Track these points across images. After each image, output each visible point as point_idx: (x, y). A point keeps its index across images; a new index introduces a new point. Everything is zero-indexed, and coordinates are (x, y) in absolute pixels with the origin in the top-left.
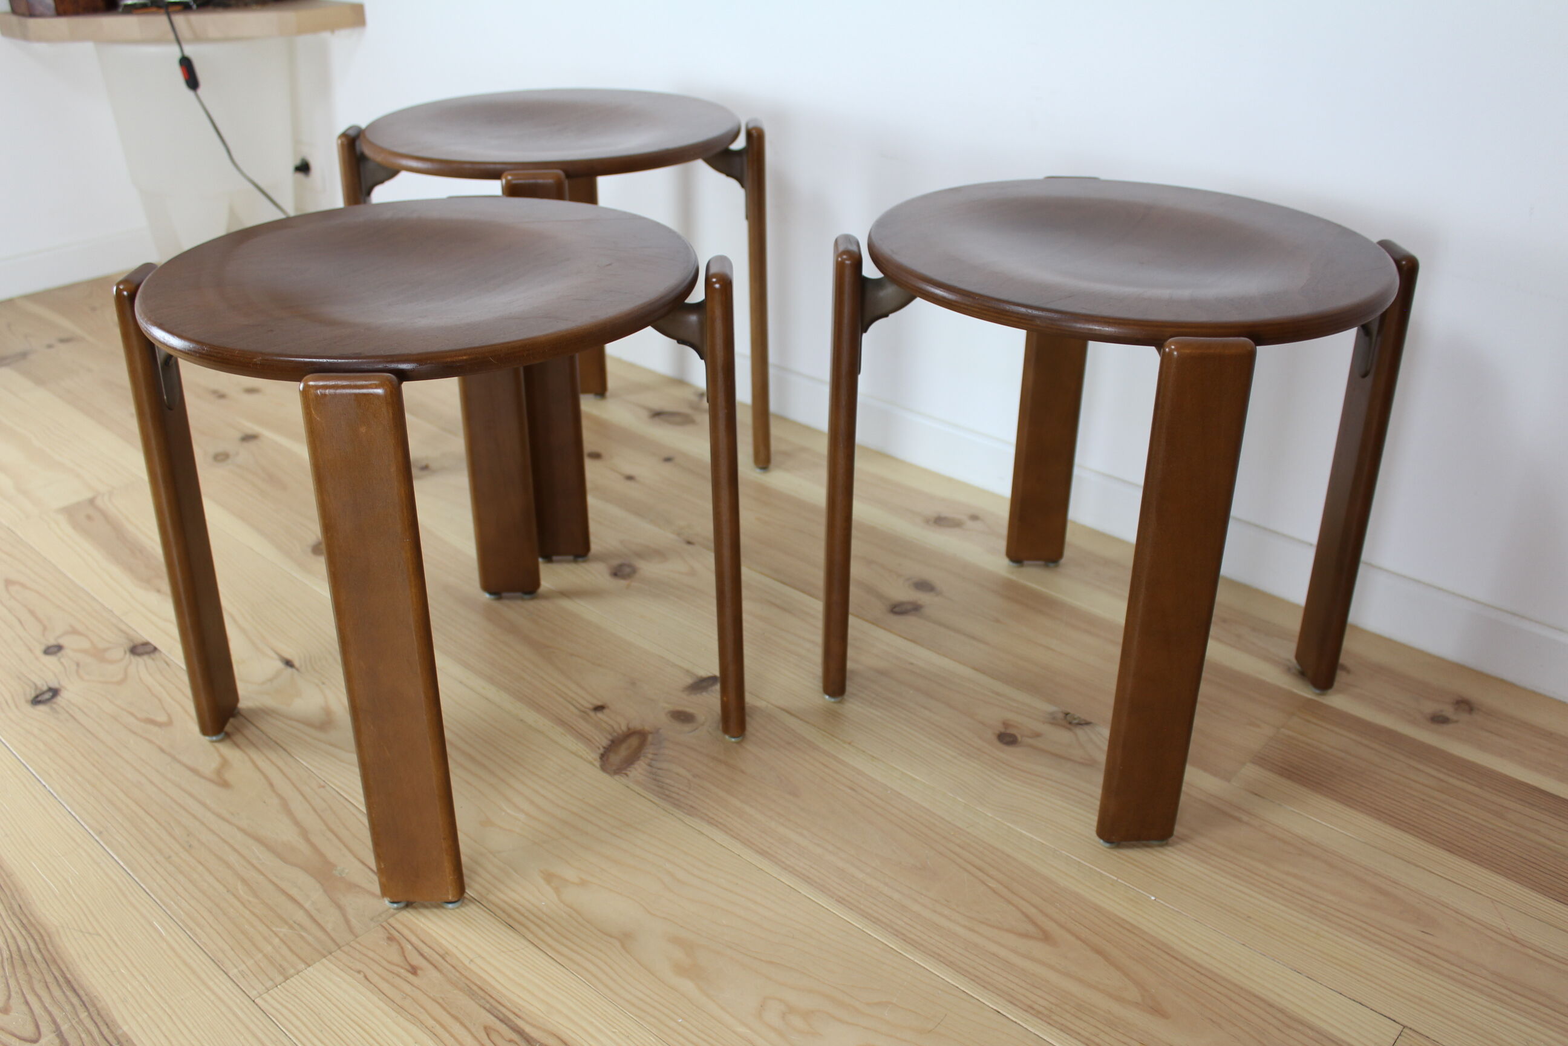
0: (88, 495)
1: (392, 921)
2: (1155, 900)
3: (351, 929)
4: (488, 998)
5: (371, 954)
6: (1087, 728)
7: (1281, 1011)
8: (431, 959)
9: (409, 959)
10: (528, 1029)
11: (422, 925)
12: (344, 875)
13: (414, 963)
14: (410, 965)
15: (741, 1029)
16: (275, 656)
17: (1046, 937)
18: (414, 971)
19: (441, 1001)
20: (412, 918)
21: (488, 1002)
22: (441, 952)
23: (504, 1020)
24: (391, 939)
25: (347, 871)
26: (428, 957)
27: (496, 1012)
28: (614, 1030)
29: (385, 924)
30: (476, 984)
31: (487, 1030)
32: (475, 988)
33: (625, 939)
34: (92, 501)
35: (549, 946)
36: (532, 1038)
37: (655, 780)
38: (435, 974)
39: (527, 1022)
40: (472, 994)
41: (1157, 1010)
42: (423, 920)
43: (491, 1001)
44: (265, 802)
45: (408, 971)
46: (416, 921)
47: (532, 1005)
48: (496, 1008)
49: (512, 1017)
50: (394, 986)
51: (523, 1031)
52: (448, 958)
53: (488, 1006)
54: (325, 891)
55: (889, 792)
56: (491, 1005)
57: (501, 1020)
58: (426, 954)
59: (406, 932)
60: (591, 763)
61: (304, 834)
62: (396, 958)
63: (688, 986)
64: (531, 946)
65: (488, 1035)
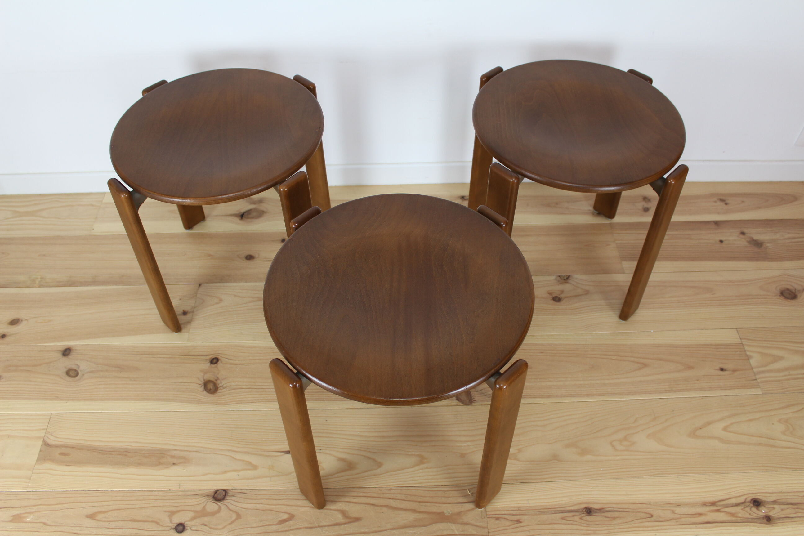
0: (40, 442)
1: (488, 513)
2: (653, 331)
3: (484, 528)
4: (549, 510)
5: (500, 529)
6: (570, 278)
7: (711, 345)
8: (518, 514)
9: (512, 520)
10: (572, 508)
11: (498, 506)
12: (451, 513)
13: (515, 519)
14: (515, 521)
15: (618, 458)
16: (282, 454)
17: (645, 365)
18: (519, 521)
19: (539, 523)
20: (492, 507)
21: (551, 511)
22: (517, 509)
23: (563, 512)
24: (497, 519)
25: (449, 510)
26: (516, 514)
27: (558, 512)
28: (592, 487)
29: (488, 516)
30: (540, 509)
31: (563, 518)
32: (542, 510)
33: (555, 458)
34: (46, 444)
35: (540, 479)
36: (576, 510)
37: (485, 396)
38: (526, 517)
39: (569, 507)
40: (544, 513)
41: (690, 368)
42: (496, 504)
43: (552, 510)
44: (382, 513)
45: (518, 523)
46: (494, 507)
47: (563, 501)
48: (556, 511)
49: (563, 509)
50: (522, 531)
51: (572, 510)
52: (521, 509)
53: (553, 512)
54: (454, 523)
55: (552, 346)
56: (554, 511)
57: (563, 513)
58: (514, 514)
59: (498, 513)
60: (458, 405)
61: (414, 511)
62: (508, 523)
63: (588, 457)
64: (537, 484)
65: (566, 520)
